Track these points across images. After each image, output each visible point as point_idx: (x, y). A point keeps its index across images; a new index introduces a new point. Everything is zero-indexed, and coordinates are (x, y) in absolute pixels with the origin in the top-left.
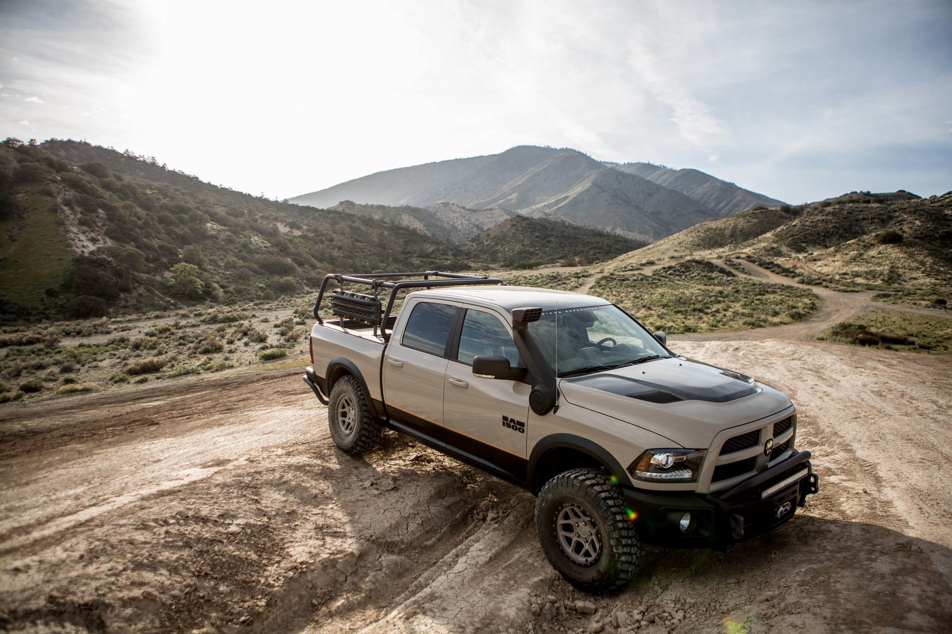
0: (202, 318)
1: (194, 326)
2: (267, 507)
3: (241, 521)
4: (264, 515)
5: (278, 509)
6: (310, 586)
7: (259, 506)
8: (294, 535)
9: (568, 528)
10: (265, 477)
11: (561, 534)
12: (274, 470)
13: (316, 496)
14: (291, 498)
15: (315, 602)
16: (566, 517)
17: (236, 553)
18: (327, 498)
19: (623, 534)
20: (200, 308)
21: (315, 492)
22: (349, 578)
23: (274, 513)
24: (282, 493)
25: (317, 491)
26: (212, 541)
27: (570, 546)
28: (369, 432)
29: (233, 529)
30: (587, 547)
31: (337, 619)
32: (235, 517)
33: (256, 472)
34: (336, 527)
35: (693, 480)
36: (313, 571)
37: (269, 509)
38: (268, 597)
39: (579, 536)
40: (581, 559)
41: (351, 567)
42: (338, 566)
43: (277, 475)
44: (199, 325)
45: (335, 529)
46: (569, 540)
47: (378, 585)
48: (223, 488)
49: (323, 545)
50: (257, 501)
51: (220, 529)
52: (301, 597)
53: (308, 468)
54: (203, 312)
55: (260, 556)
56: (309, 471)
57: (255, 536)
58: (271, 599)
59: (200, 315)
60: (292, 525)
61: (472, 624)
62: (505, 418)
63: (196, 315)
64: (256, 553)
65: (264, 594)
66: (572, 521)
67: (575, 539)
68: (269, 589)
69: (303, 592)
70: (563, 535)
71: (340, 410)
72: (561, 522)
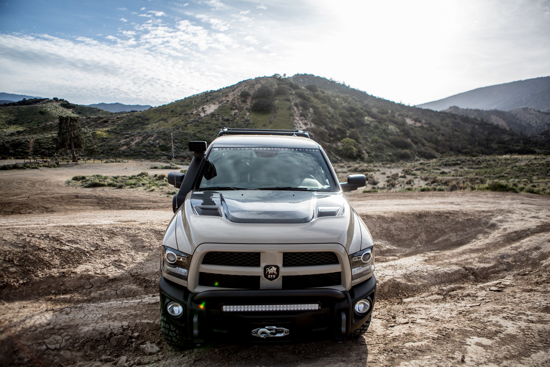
0: (350, 169)
1: (344, 172)
3: (75, 246)
13: (144, 247)
20: (351, 164)
42: (91, 280)
44: (347, 172)
59: (350, 167)
63: (348, 167)
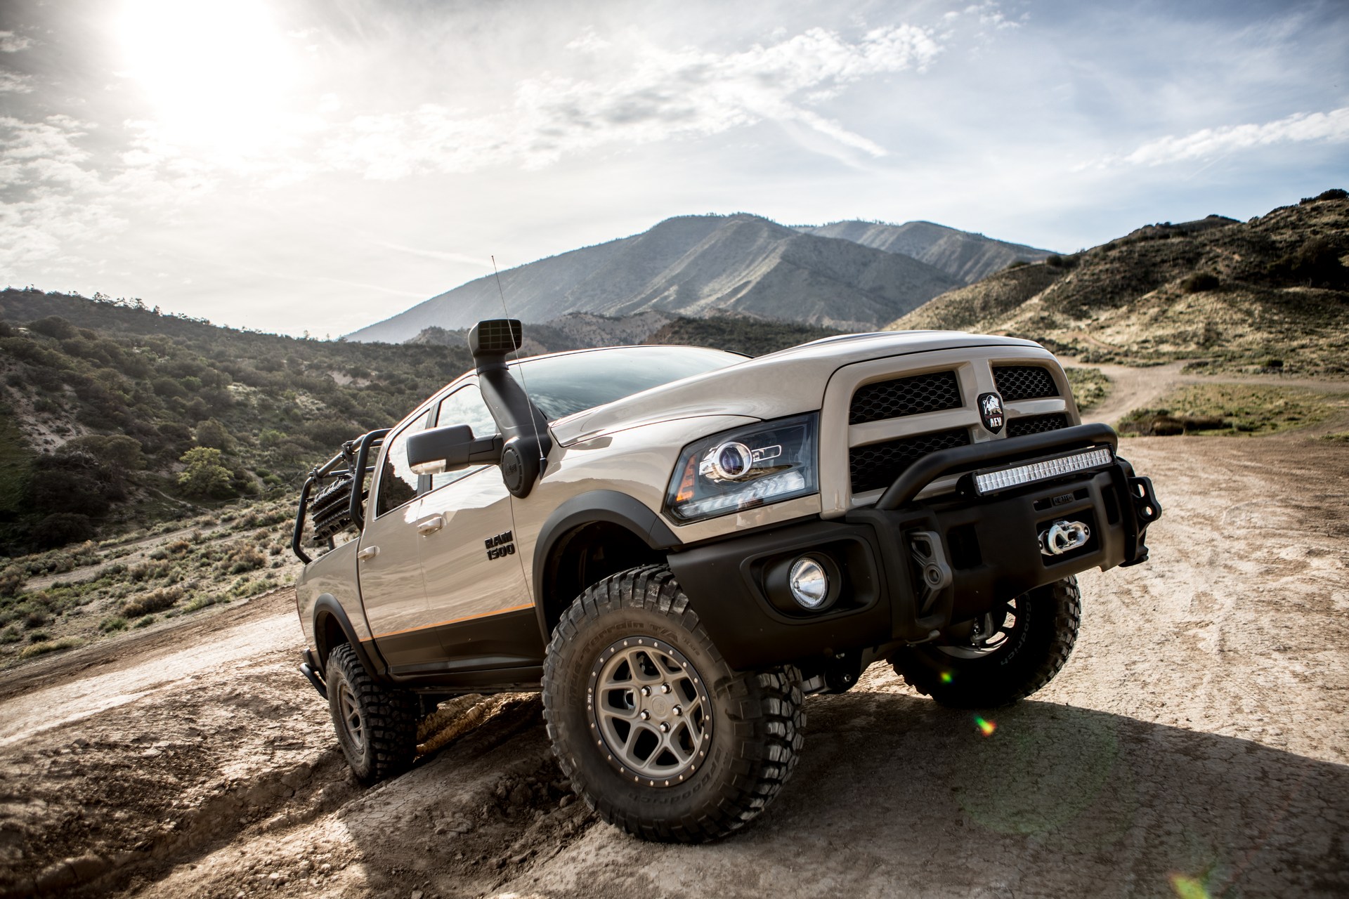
0: (234, 524)
1: (222, 536)
2: (204, 726)
3: (163, 744)
4: (199, 735)
5: (220, 727)
6: (240, 804)
7: (192, 725)
8: (235, 753)
10: (210, 693)
12: (225, 684)
13: (277, 708)
14: (243, 712)
15: (243, 820)
17: (147, 777)
18: (292, 709)
20: (230, 510)
21: (275, 703)
22: (297, 793)
23: (212, 732)
24: (230, 709)
25: (281, 702)
26: (115, 767)
29: (151, 752)
31: (266, 835)
32: (156, 739)
33: (199, 689)
34: (293, 738)
36: (246, 787)
37: (207, 728)
38: (179, 820)
41: (302, 780)
42: (283, 780)
43: (228, 689)
44: (230, 535)
45: (290, 741)
47: (334, 796)
48: (148, 711)
49: (269, 760)
50: (192, 721)
51: (132, 754)
52: (226, 817)
53: (274, 678)
54: (235, 514)
55: (181, 779)
56: (274, 681)
57: (179, 758)
58: (182, 821)
59: (231, 519)
60: (236, 743)
63: (225, 521)
64: (176, 776)
65: (173, 816)
68: (182, 811)
69: (230, 812)
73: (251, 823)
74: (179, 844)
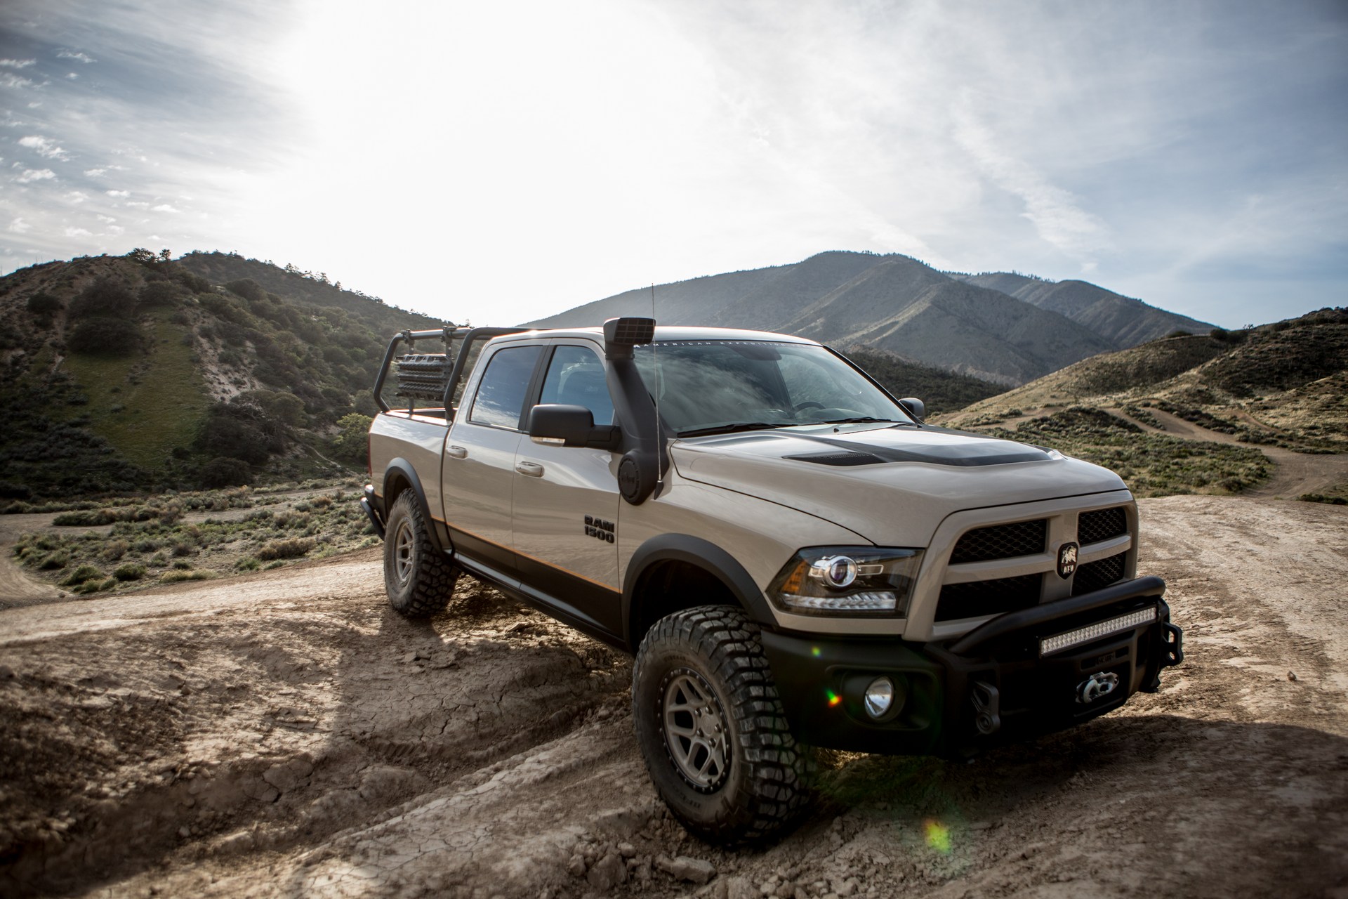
2: (193, 676)
3: (120, 692)
4: (180, 687)
5: (214, 681)
6: (190, 802)
7: (176, 673)
8: (219, 722)
9: (684, 720)
10: (222, 634)
11: (673, 730)
12: (245, 625)
13: (302, 668)
14: (254, 667)
15: (184, 831)
16: (680, 699)
17: (71, 738)
18: (321, 672)
19: (763, 725)
21: (301, 661)
22: (283, 798)
23: (200, 686)
24: (240, 659)
25: (309, 661)
26: (26, 716)
27: (687, 752)
28: (432, 577)
29: (97, 701)
30: (713, 754)
31: (208, 863)
32: (116, 685)
33: (210, 626)
34: (306, 714)
35: (899, 613)
36: (206, 778)
37: (196, 679)
38: (81, 816)
39: (702, 735)
40: (702, 779)
41: (297, 779)
42: (267, 775)
43: (246, 633)
45: (300, 717)
46: (685, 743)
47: (335, 812)
48: (128, 644)
49: (260, 741)
50: (180, 666)
51: (69, 700)
52: (159, 821)
53: (312, 628)
55: (123, 749)
56: (311, 633)
57: (134, 717)
58: (87, 819)
60: (227, 707)
61: (422, 881)
62: (588, 520)
64: (117, 742)
65: (77, 808)
66: (690, 706)
67: (695, 741)
68: (93, 801)
69: (169, 813)
70: (675, 734)
71: (400, 546)
72: (672, 708)
73: (194, 837)
74: (66, 856)
